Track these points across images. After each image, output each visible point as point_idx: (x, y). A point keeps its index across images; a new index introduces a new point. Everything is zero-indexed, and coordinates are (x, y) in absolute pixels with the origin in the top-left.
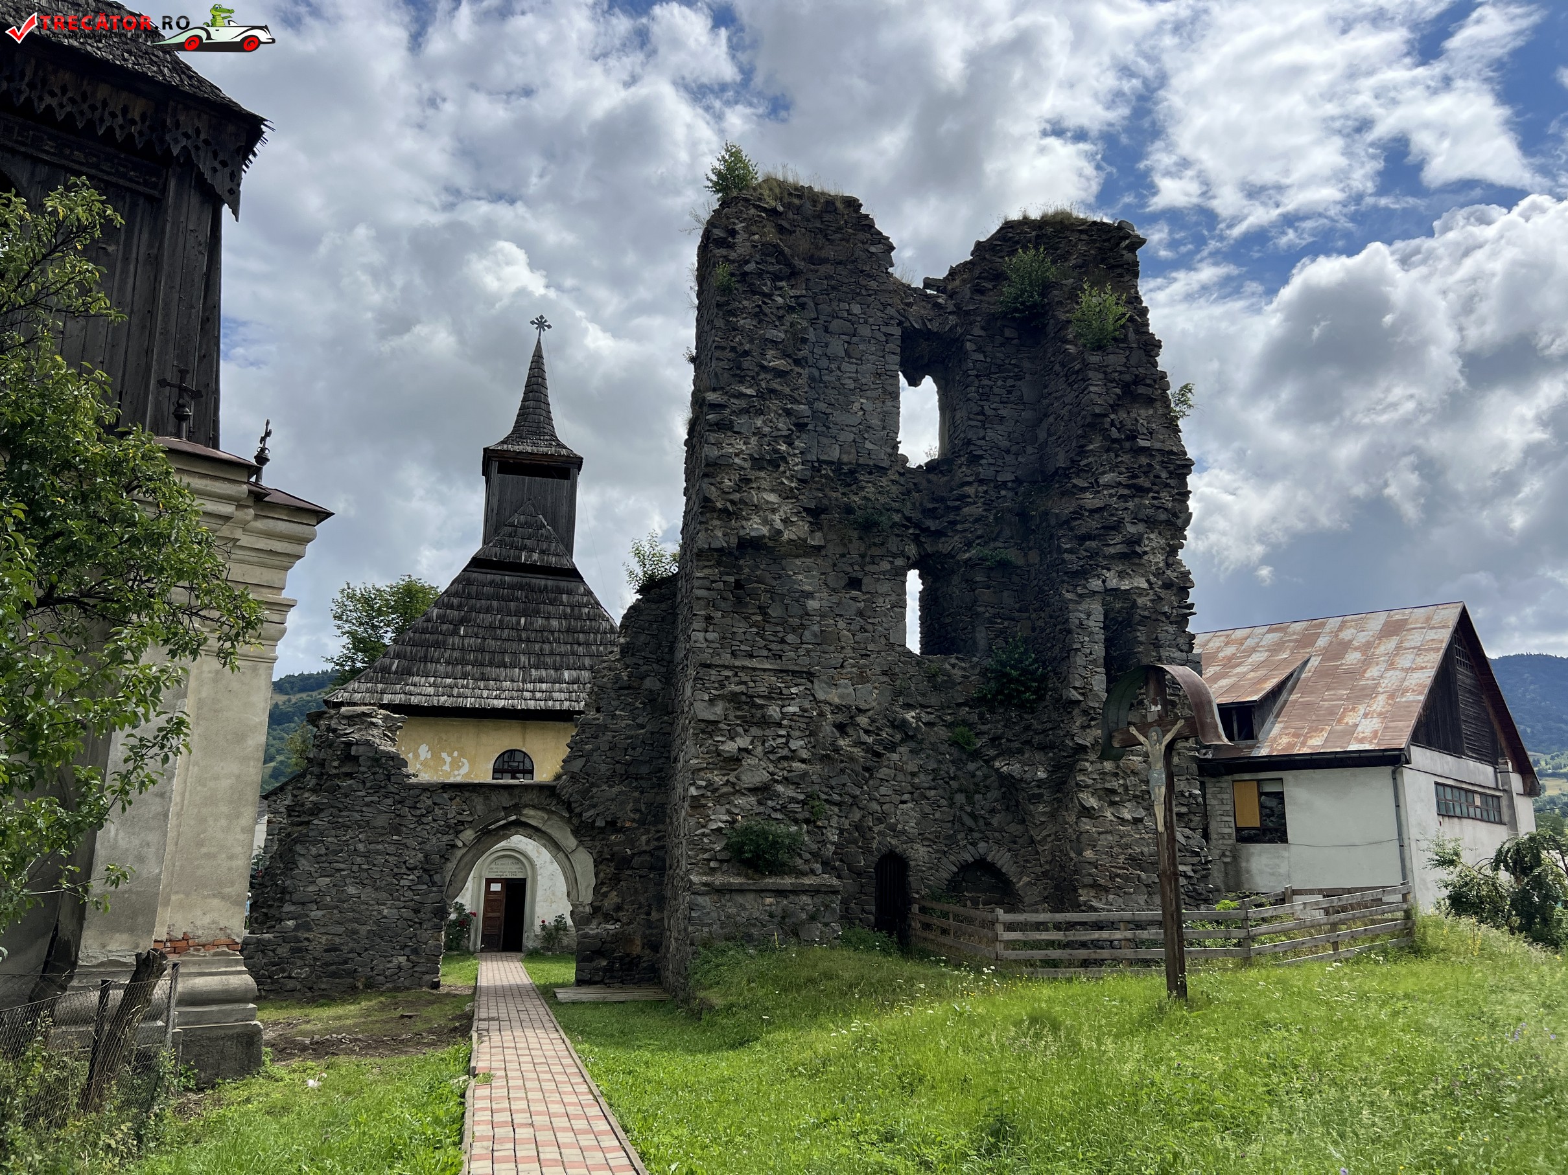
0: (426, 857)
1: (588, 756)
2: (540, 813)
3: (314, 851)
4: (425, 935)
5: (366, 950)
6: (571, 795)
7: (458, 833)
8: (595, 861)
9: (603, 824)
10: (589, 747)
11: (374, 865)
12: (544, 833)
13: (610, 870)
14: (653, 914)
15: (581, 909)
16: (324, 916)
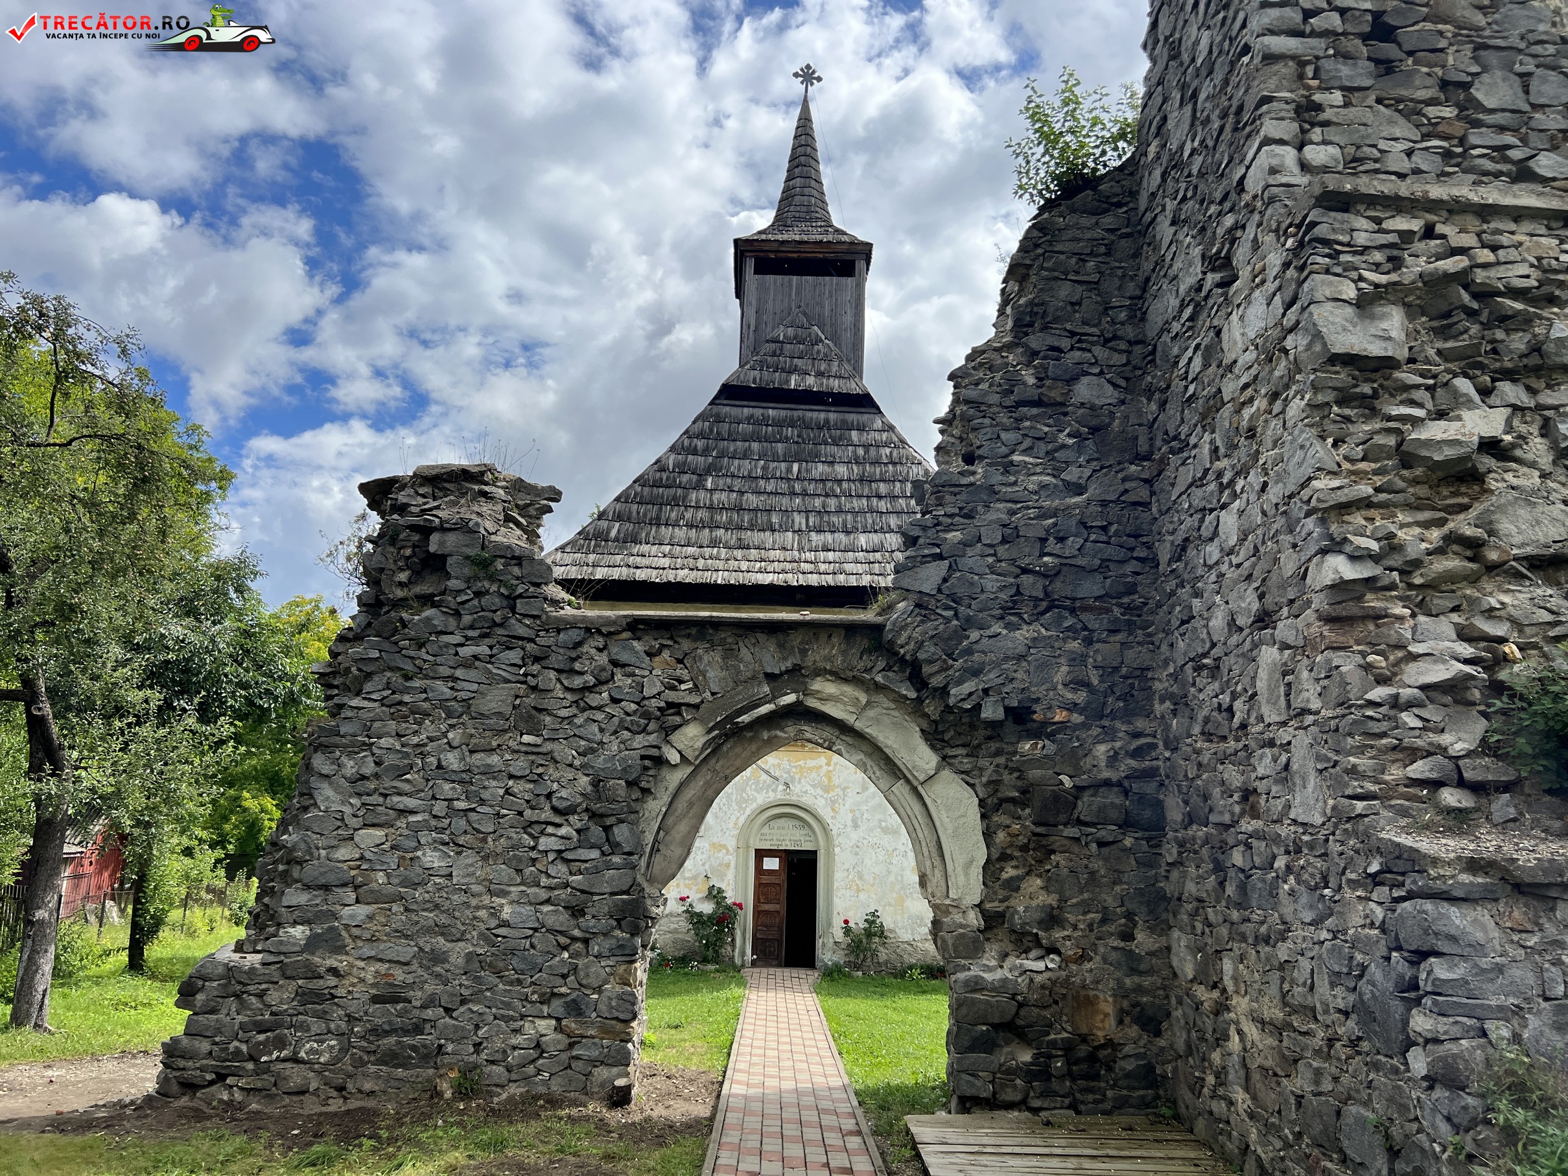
0: (596, 783)
1: (951, 558)
2: (849, 690)
3: (350, 767)
4: (596, 970)
5: (463, 1002)
6: (920, 645)
7: (668, 731)
8: (982, 803)
9: (1000, 714)
10: (954, 536)
11: (482, 802)
12: (859, 735)
13: (1022, 824)
14: (1140, 936)
15: (958, 918)
16: (370, 918)
